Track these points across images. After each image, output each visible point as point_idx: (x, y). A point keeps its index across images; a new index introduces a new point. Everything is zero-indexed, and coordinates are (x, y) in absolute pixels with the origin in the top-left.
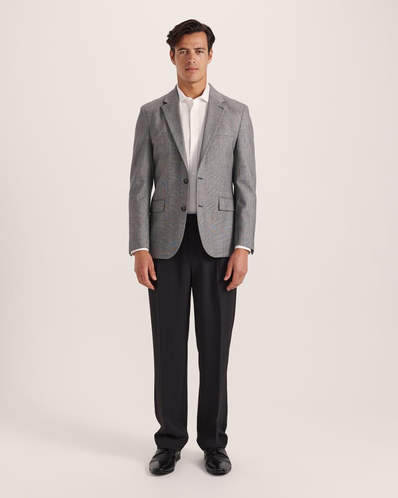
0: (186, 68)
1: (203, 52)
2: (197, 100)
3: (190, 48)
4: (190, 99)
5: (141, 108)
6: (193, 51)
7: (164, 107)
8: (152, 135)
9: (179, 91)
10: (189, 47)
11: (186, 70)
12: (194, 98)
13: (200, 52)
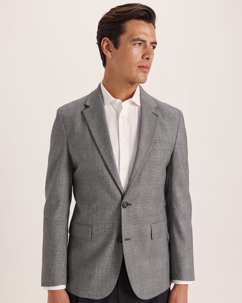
2: (126, 104)
4: (119, 101)
5: (58, 111)
7: (87, 112)
8: (70, 145)
9: (104, 89)
12: (123, 101)
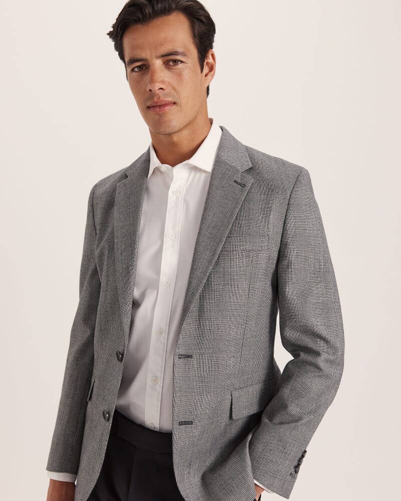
0: (148, 104)
1: (182, 62)
3: (149, 57)
6: (158, 63)
10: (145, 54)
11: (149, 107)
13: (176, 62)
